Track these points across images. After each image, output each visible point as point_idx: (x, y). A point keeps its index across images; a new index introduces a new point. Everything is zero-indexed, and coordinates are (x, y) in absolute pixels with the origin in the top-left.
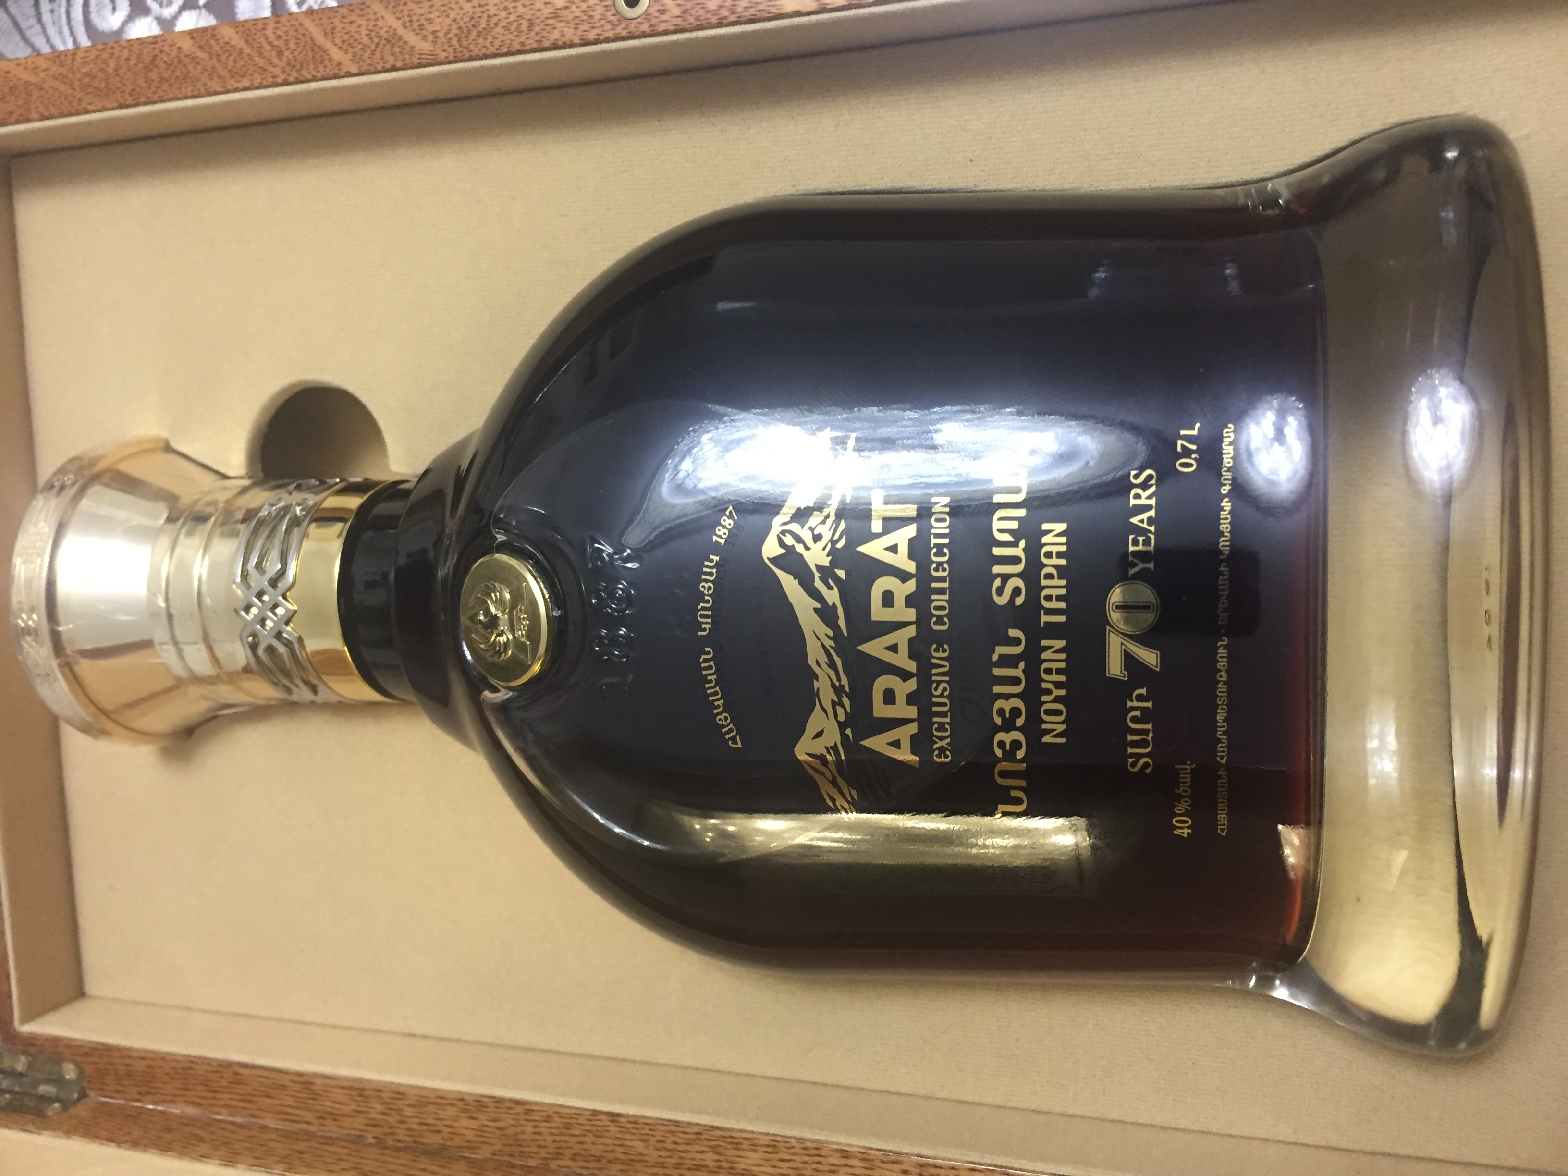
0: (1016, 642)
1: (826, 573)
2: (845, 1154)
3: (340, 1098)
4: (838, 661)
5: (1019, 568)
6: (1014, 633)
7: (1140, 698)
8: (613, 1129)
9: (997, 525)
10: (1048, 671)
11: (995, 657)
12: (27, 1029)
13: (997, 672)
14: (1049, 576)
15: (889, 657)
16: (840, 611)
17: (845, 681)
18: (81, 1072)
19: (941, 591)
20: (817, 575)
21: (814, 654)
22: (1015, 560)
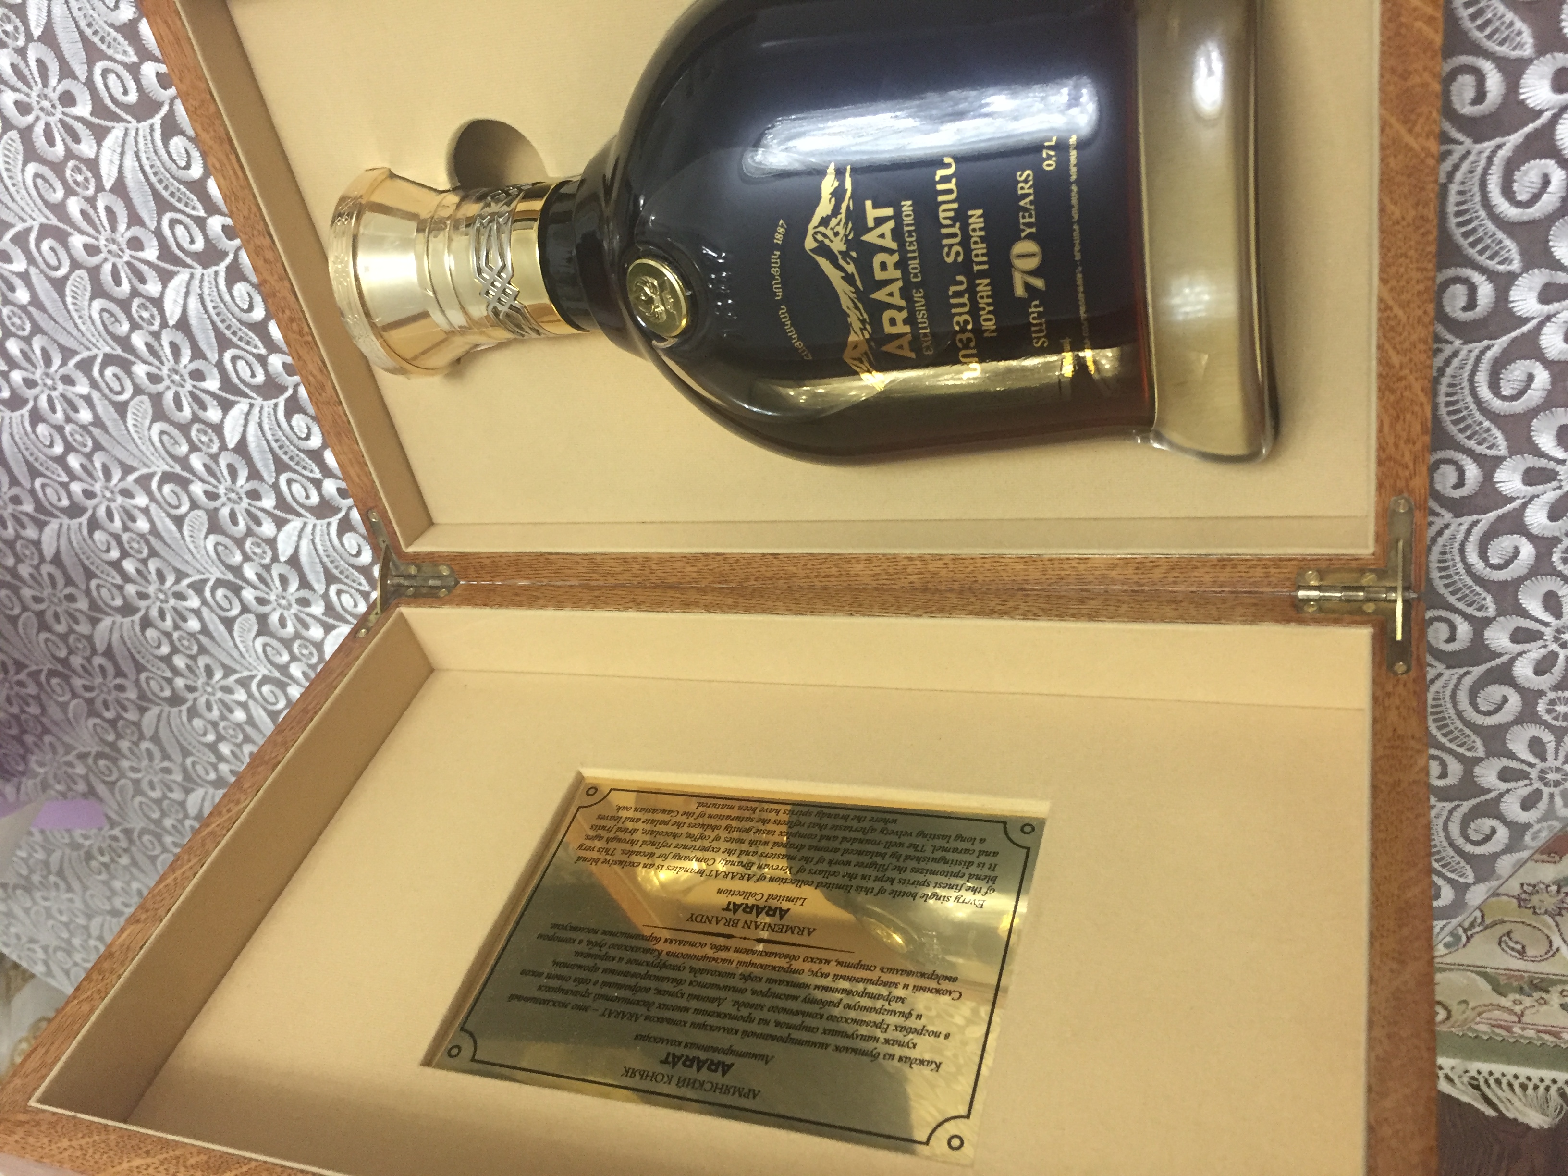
0: (961, 283)
1: (845, 255)
2: (910, 559)
3: (613, 565)
4: (860, 306)
5: (958, 240)
6: (960, 278)
7: (1036, 306)
8: (776, 562)
9: (942, 215)
10: (982, 297)
11: (950, 293)
12: (411, 550)
13: (953, 301)
14: (976, 243)
15: (889, 300)
16: (857, 277)
17: (865, 316)
18: (452, 570)
19: (914, 258)
20: (840, 257)
21: (846, 303)
22: (954, 235)
